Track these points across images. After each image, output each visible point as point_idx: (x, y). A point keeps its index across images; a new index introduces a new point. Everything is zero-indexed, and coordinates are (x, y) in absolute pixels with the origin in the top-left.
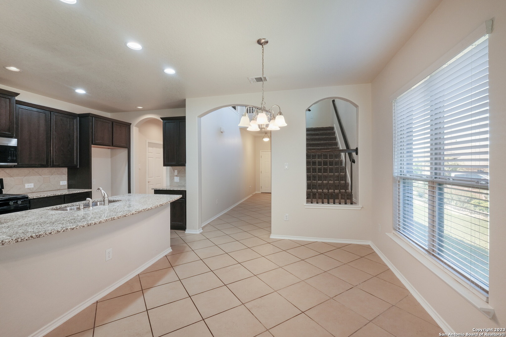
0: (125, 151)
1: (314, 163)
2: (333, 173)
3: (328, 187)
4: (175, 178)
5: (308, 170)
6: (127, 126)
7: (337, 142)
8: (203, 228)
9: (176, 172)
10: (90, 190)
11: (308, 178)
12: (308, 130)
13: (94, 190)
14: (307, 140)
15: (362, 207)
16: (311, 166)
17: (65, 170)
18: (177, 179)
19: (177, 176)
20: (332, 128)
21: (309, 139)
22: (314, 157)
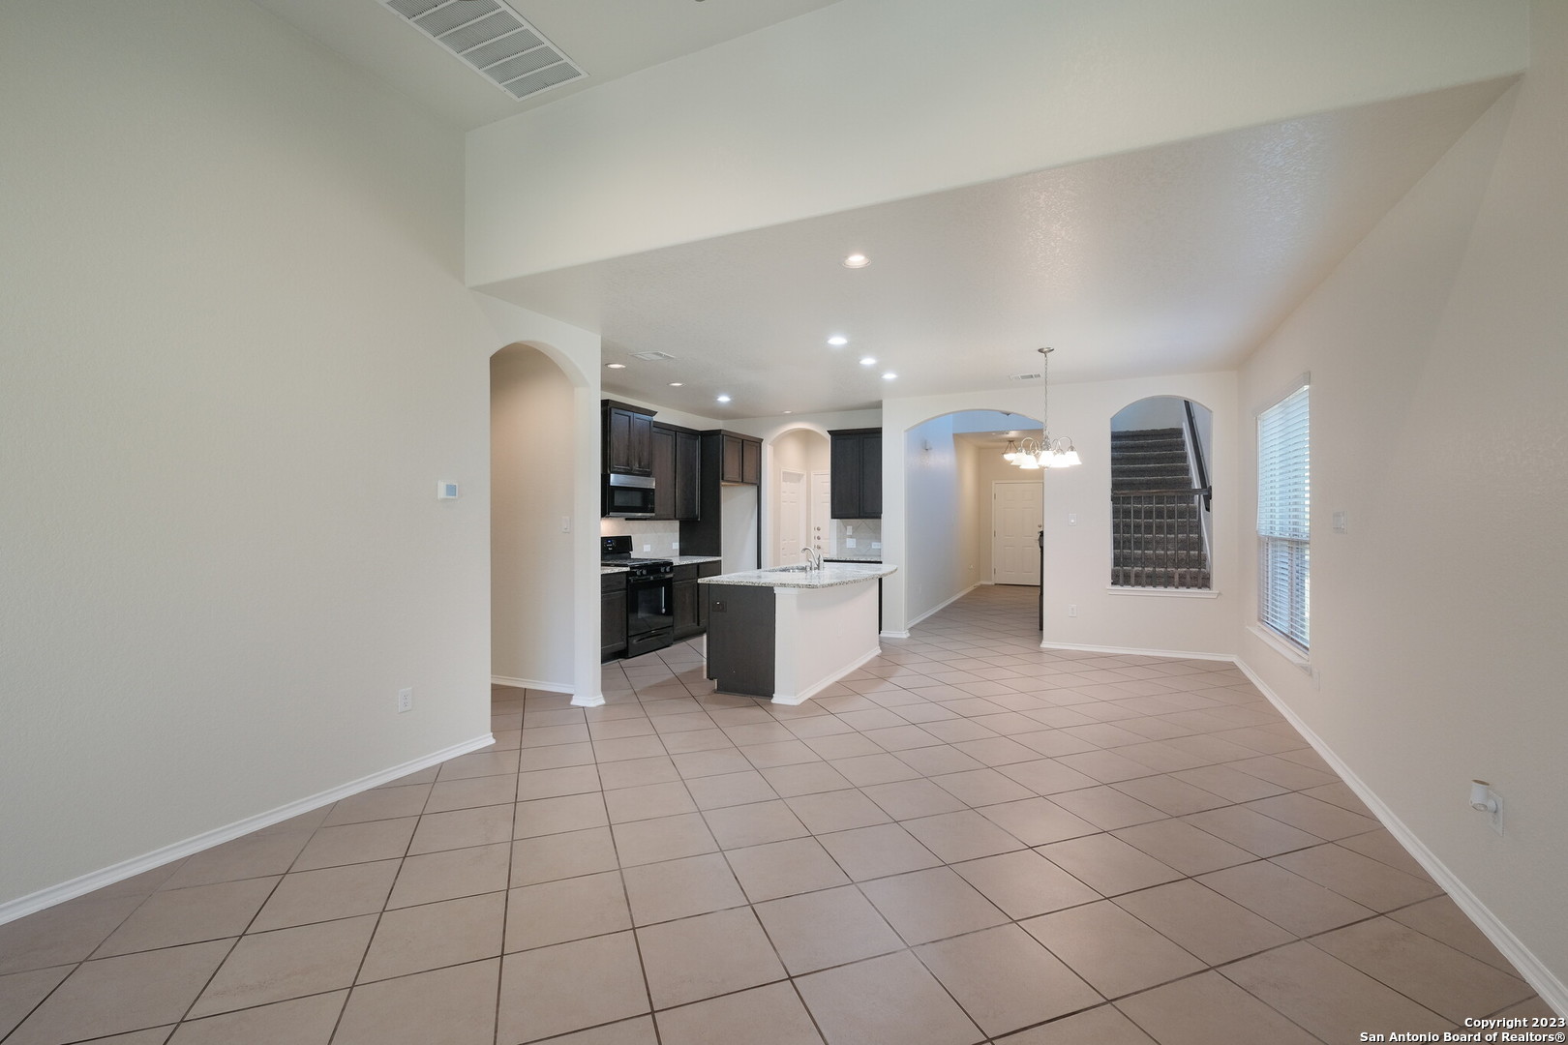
0: (754, 490)
1: (1127, 513)
2: (1174, 533)
3: (1160, 561)
4: (848, 540)
5: (1116, 528)
6: (757, 444)
7: (1188, 466)
8: (911, 630)
9: (850, 528)
10: (718, 558)
11: (1117, 544)
12: (1115, 436)
13: (724, 558)
14: (1114, 460)
15: (1219, 594)
16: (1121, 520)
17: (676, 524)
18: (851, 543)
19: (851, 537)
20: (1178, 432)
21: (1117, 459)
22: (1126, 500)
